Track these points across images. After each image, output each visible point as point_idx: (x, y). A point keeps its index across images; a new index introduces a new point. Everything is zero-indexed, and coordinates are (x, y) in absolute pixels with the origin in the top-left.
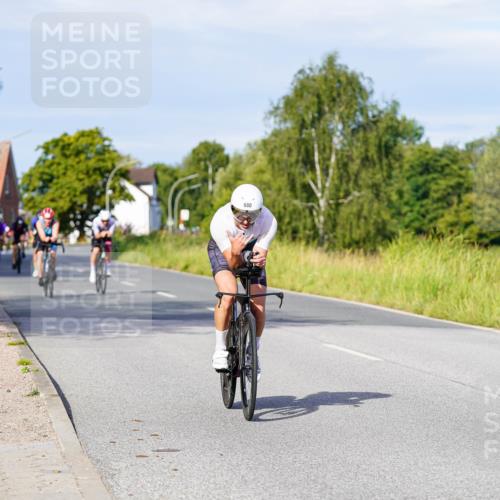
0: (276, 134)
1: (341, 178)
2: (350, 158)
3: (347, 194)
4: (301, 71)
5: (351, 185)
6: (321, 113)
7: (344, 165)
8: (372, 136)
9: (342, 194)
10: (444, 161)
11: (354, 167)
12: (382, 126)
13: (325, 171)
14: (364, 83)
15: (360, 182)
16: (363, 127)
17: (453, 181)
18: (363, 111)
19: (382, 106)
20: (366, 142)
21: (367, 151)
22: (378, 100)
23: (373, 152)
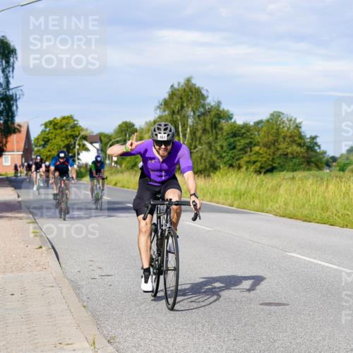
0: (160, 117)
1: (192, 140)
2: (197, 129)
3: (195, 147)
4: (172, 86)
5: (197, 143)
6: (182, 107)
7: (193, 133)
8: (208, 119)
9: (193, 147)
10: (243, 131)
11: (198, 134)
12: (213, 113)
13: (184, 136)
14: (204, 92)
15: (202, 142)
16: (204, 114)
17: (247, 141)
18: (203, 106)
19: (213, 104)
20: (205, 122)
21: (205, 126)
22: (211, 101)
23: (208, 126)
